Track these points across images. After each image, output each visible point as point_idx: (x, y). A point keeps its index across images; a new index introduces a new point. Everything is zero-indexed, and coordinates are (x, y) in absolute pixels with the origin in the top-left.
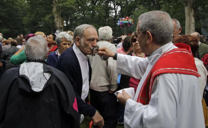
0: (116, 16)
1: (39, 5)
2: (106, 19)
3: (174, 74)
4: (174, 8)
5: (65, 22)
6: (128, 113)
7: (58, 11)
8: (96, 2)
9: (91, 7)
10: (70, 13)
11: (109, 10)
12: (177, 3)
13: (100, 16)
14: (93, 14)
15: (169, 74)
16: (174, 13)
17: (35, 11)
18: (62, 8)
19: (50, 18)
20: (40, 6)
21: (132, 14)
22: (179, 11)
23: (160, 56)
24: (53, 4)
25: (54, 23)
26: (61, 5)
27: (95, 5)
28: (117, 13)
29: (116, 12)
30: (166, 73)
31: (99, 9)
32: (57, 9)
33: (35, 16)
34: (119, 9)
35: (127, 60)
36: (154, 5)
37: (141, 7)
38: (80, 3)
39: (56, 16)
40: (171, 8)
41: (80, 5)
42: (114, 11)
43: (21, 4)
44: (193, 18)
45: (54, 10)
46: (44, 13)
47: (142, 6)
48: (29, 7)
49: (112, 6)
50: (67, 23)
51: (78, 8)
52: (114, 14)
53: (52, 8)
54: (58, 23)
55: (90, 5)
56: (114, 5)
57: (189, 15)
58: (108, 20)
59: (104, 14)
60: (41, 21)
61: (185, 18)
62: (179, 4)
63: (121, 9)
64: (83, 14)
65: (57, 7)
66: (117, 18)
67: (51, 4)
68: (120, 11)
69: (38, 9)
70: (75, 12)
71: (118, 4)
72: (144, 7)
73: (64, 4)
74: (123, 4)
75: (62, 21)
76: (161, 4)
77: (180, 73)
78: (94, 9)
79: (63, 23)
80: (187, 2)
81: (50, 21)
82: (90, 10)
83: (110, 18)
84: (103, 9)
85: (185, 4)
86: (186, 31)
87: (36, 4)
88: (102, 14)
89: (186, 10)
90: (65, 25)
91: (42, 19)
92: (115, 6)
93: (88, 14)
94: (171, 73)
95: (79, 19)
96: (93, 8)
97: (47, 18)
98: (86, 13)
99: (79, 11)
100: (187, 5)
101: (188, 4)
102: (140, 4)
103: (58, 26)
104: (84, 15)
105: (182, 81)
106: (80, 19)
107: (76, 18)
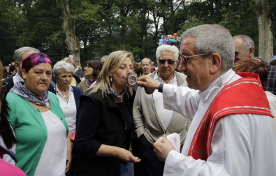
0: (157, 32)
1: (42, 17)
2: (142, 37)
3: (244, 115)
4: (242, 18)
5: (82, 42)
6: (172, 171)
7: (70, 26)
8: (127, 12)
9: (120, 20)
10: (88, 29)
11: (146, 24)
12: (246, 11)
13: (133, 33)
14: (124, 30)
15: (238, 116)
16: (242, 26)
17: (35, 26)
18: (77, 21)
19: (59, 37)
20: (43, 19)
21: (180, 29)
22: (250, 22)
23: (219, 90)
24: (63, 16)
25: (65, 45)
26: (74, 17)
27: (126, 16)
28: (159, 28)
29: (157, 27)
30: (234, 114)
31: (132, 22)
32: (69, 24)
33: (36, 34)
34: (161, 21)
35: (175, 94)
36: (212, 14)
37: (194, 18)
38: (104, 13)
39: (67, 33)
40: (237, 18)
41: (103, 17)
42: (154, 25)
43: (13, 15)
44: (270, 33)
45: (65, 24)
46: (50, 30)
47: (195, 16)
48: (26, 20)
49: (151, 17)
50: (85, 45)
51: (101, 21)
52: (154, 30)
53: (62, 21)
54: (71, 44)
55: (118, 17)
56: (154, 16)
57: (265, 28)
58: (146, 38)
59: (139, 29)
60: (45, 41)
61: (258, 32)
62: (250, 11)
63: (165, 22)
64: (109, 30)
65: (69, 20)
66: (158, 35)
67: (59, 15)
68: (163, 25)
69: (40, 23)
70: (96, 28)
71: (159, 15)
72: (197, 17)
73: (79, 15)
74: (167, 15)
75: (77, 41)
76: (223, 13)
77: (252, 113)
78: (124, 23)
79: (79, 45)
80: (261, 9)
81: (59, 42)
82: (119, 24)
83: (148, 36)
84: (138, 23)
85: (257, 12)
86: (261, 51)
87: (37, 16)
88: (136, 30)
89: (260, 20)
90: (83, 47)
91: (48, 38)
92: (155, 18)
93: (116, 30)
94: (240, 113)
95: (102, 38)
96: (123, 20)
97: (55, 36)
98: (113, 30)
99: (103, 25)
100: (261, 13)
101: (263, 11)
102: (192, 14)
103: (72, 49)
104: (111, 32)
105: (256, 124)
106: (104, 38)
107: (98, 36)
